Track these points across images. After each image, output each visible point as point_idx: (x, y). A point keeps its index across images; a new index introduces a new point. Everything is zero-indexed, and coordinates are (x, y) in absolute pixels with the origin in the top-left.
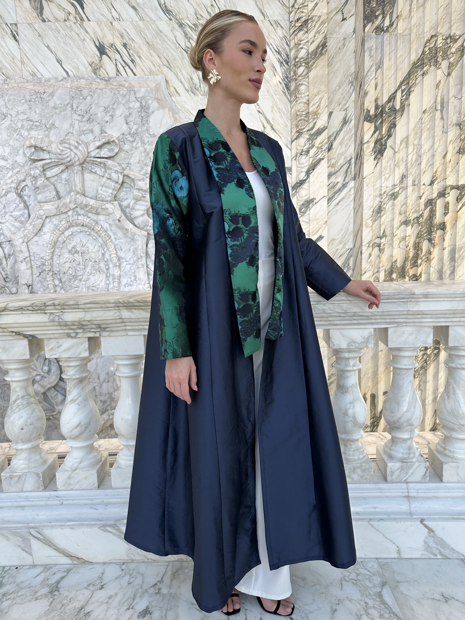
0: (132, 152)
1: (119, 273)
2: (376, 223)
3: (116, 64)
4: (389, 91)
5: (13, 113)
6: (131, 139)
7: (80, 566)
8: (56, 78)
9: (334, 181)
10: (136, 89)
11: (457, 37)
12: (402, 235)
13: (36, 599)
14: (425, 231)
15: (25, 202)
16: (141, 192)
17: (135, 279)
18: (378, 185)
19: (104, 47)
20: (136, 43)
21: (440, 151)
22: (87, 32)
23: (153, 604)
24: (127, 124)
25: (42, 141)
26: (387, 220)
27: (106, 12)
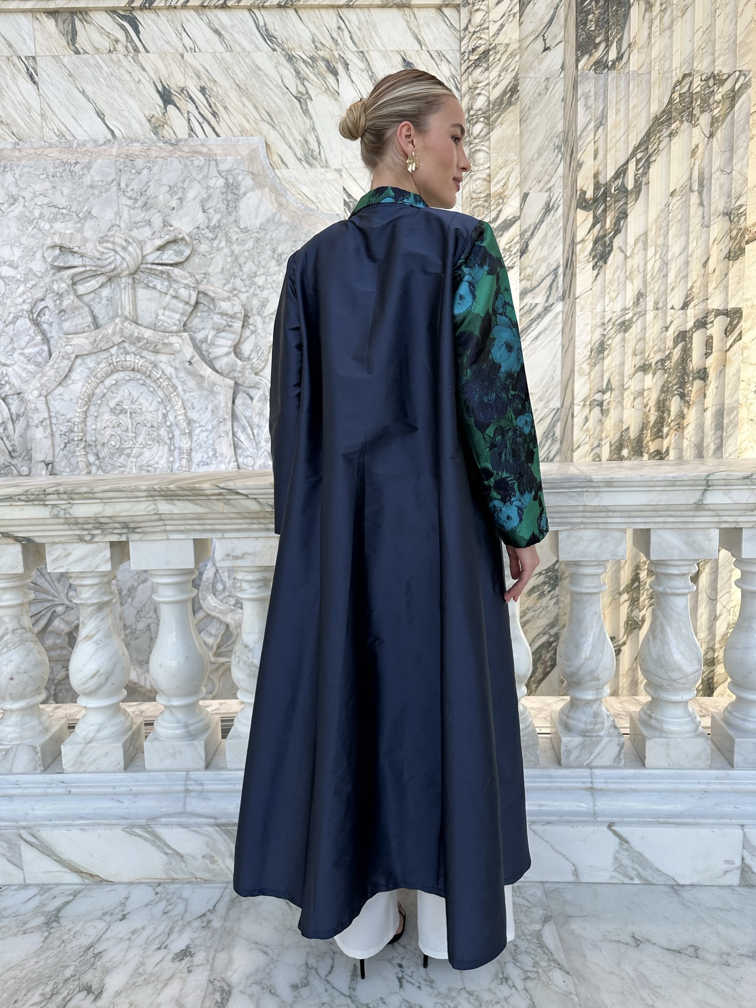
0: (211, 256)
1: (188, 445)
2: (597, 368)
3: (189, 120)
4: (616, 162)
5: (27, 195)
6: (210, 235)
7: (94, 886)
8: (95, 141)
9: (530, 302)
10: (219, 158)
11: (725, 77)
12: (638, 388)
13: (25, 933)
14: (675, 382)
15: (43, 333)
16: (224, 318)
17: (214, 455)
18: (599, 309)
19: (170, 92)
20: (220, 86)
21: (698, 255)
22: (144, 69)
23: (197, 942)
24: (204, 212)
25: (71, 239)
26: (614, 364)
27: (173, 38)
